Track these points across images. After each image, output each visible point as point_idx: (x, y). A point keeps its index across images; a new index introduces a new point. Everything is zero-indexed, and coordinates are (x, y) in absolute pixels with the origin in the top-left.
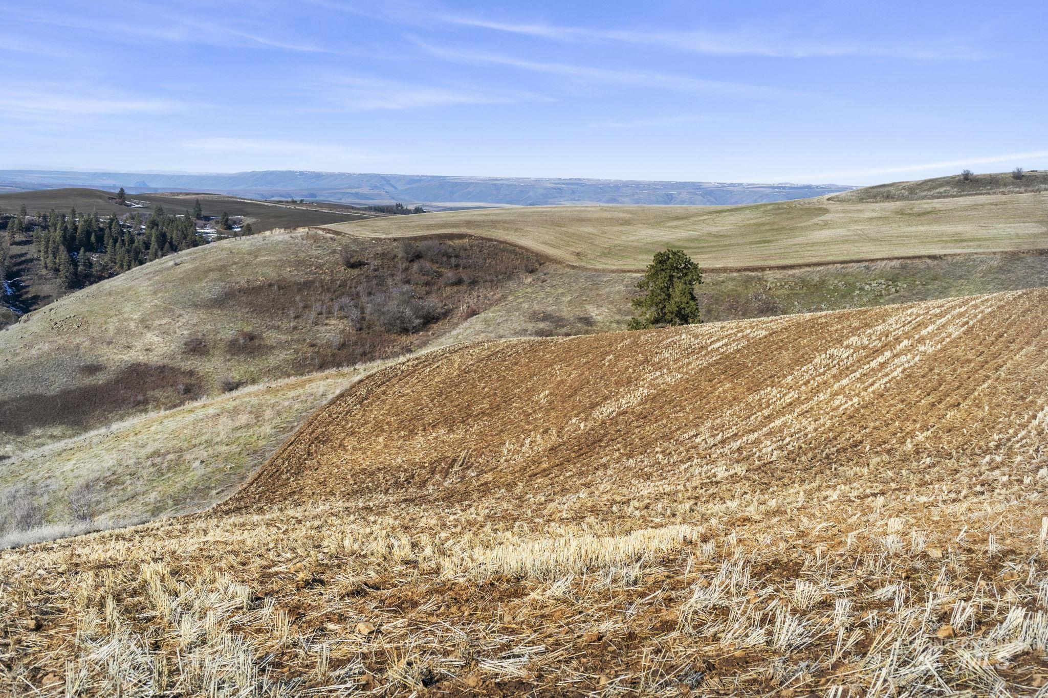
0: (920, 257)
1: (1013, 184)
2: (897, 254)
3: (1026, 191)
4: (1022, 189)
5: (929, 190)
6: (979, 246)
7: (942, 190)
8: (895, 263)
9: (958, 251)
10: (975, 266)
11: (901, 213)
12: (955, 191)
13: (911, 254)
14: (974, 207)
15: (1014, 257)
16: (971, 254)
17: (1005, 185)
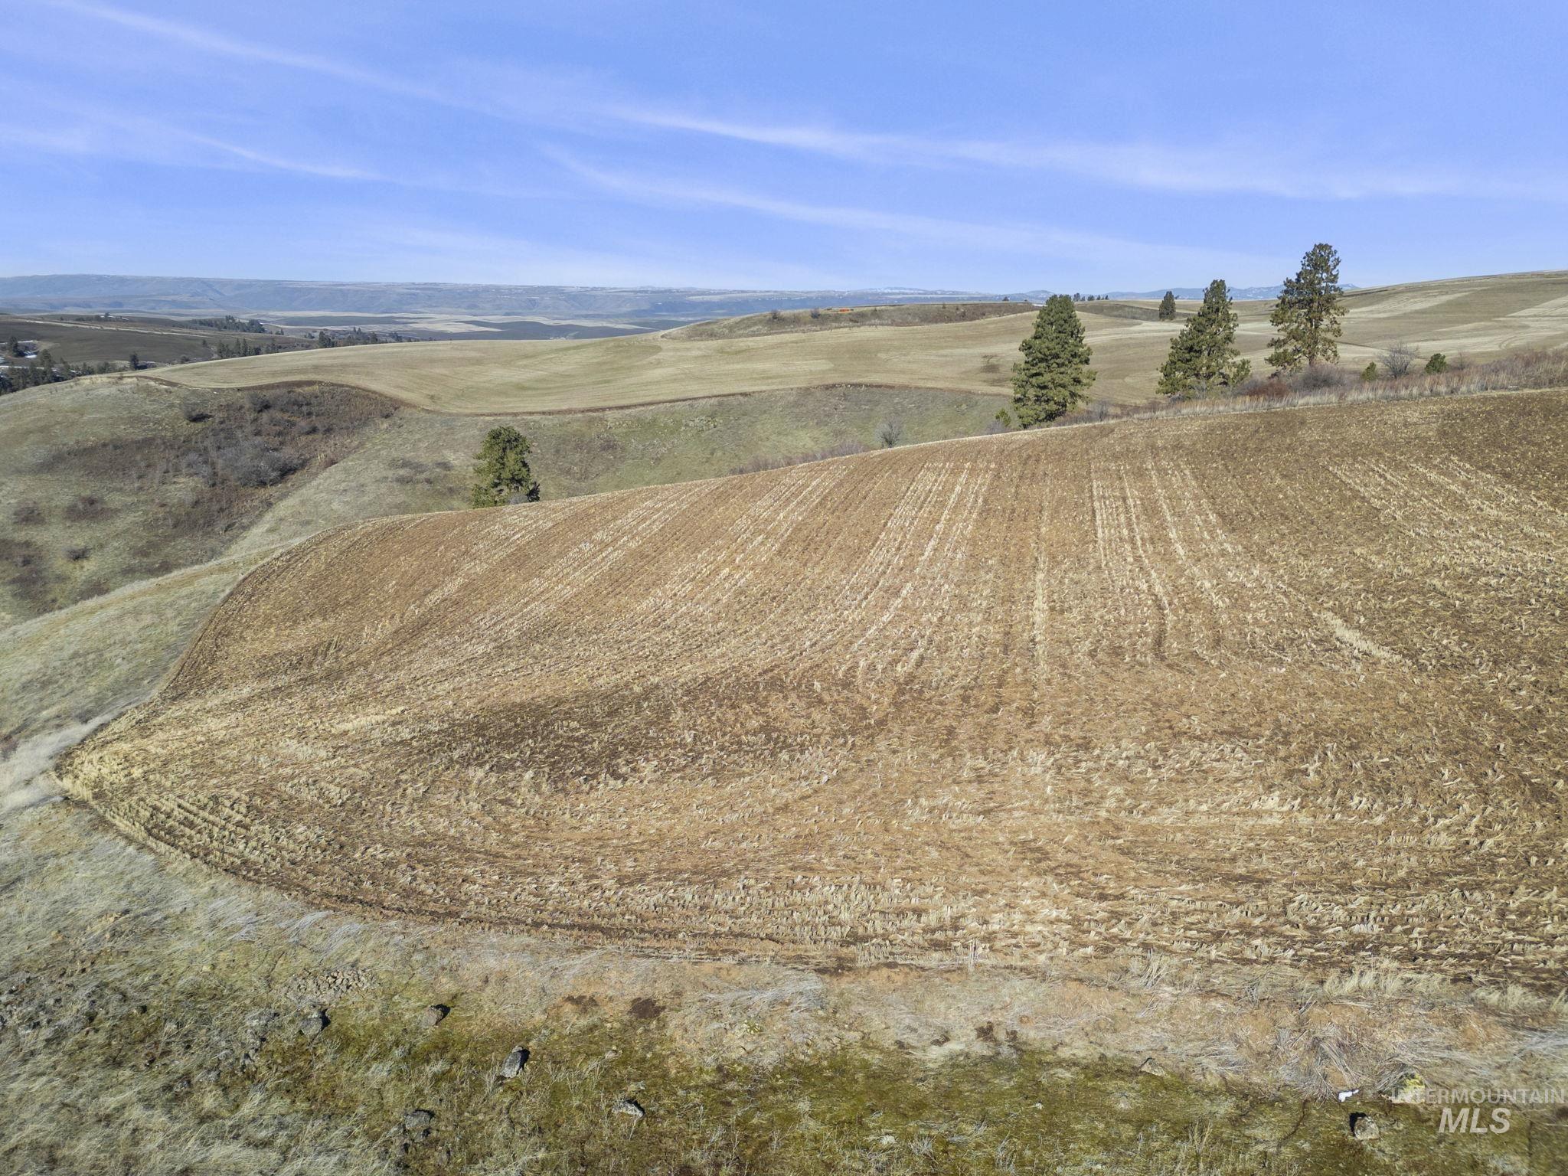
0: (733, 395)
1: (811, 322)
2: (716, 393)
3: (821, 330)
4: (818, 328)
5: (745, 328)
6: (781, 383)
7: (755, 328)
8: (714, 401)
9: (764, 388)
10: (776, 402)
11: (721, 351)
12: (765, 330)
13: (726, 390)
14: (779, 345)
15: (807, 392)
16: (774, 390)
17: (805, 324)
